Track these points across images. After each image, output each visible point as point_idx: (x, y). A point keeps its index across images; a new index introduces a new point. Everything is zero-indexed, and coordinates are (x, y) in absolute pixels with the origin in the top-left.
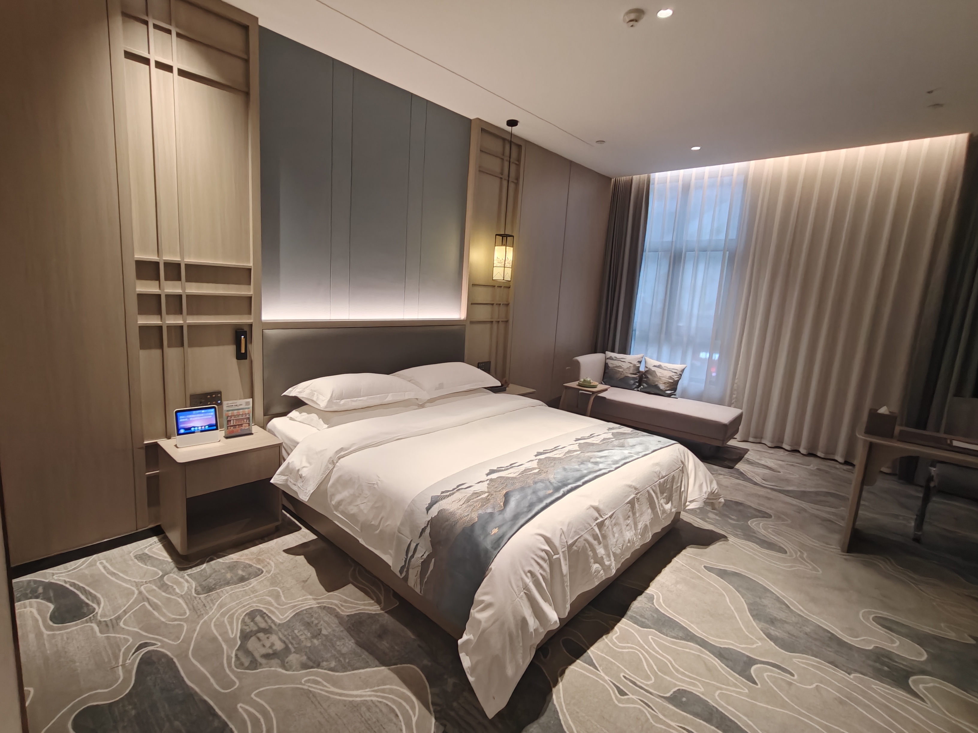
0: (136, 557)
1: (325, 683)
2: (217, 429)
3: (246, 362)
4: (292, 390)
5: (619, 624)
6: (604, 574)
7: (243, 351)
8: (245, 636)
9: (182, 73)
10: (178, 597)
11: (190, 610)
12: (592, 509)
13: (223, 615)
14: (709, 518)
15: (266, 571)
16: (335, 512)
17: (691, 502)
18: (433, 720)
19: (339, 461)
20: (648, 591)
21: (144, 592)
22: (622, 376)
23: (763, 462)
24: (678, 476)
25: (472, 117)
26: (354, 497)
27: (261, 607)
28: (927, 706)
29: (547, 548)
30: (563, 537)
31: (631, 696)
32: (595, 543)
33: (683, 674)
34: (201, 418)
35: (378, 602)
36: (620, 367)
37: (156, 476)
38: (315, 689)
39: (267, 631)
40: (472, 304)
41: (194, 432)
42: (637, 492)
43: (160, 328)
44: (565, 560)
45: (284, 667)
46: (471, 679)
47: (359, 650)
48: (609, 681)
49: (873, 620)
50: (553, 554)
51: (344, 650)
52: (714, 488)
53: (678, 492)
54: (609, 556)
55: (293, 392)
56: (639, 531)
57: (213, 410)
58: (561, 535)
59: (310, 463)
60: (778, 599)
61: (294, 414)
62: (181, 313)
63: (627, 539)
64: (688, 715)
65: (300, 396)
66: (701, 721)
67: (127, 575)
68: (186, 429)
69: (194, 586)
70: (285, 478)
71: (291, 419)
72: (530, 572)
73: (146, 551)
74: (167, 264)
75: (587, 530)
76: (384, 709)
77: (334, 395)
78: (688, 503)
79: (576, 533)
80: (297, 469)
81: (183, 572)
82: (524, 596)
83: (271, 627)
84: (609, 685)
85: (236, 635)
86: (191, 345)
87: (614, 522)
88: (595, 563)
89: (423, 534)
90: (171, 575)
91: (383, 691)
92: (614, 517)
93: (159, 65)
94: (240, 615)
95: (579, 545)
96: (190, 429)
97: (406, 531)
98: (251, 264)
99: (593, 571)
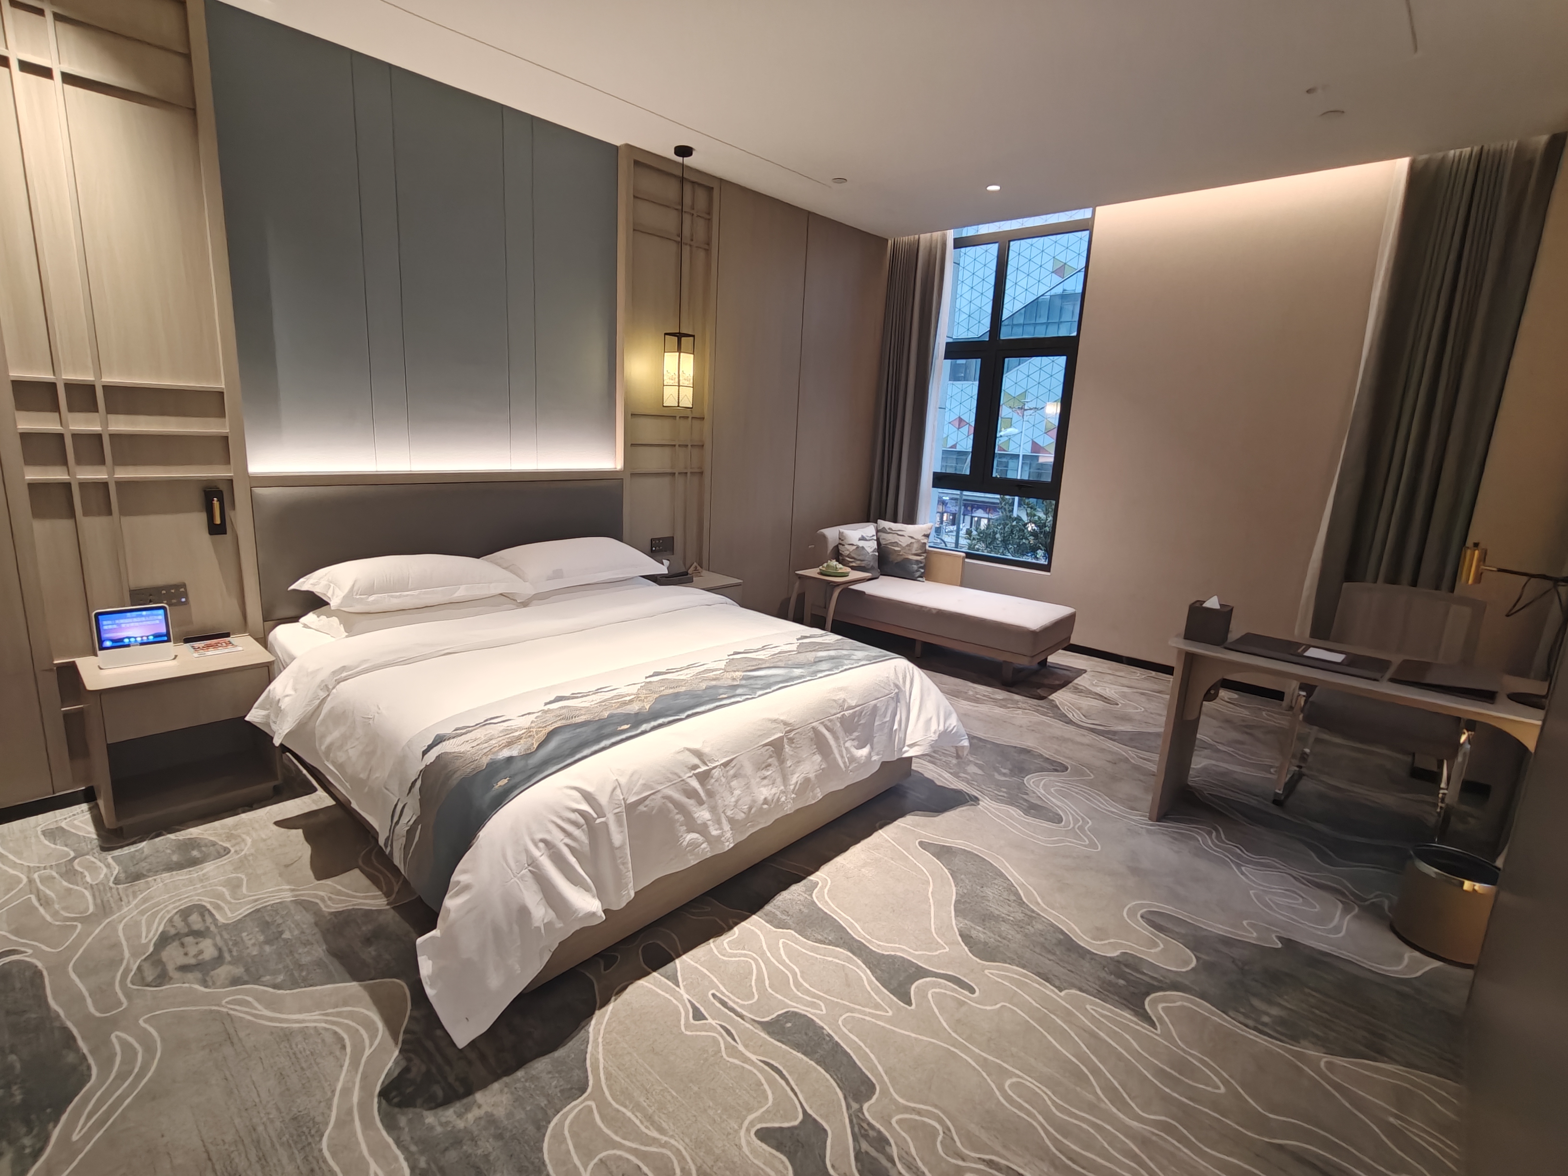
0: (44, 833)
1: (256, 1004)
2: (169, 641)
3: (228, 537)
4: (304, 582)
5: (744, 924)
6: (708, 849)
7: (218, 521)
8: (164, 940)
9: (69, 79)
10: (86, 888)
11: (96, 905)
12: (687, 752)
13: (142, 913)
14: (965, 772)
15: (236, 851)
16: (326, 763)
17: (911, 746)
18: (396, 1053)
19: (338, 686)
20: (812, 878)
21: (38, 881)
22: (899, 559)
23: (1098, 690)
24: (884, 707)
25: (618, 143)
26: (345, 738)
27: (206, 902)
28: (1155, 1034)
29: (585, 807)
30: (618, 791)
31: (710, 1020)
32: (690, 803)
33: (807, 992)
34: (141, 623)
35: (387, 895)
36: (896, 544)
37: (80, 712)
38: (239, 1012)
39: (198, 934)
40: (632, 446)
41: (128, 646)
42: (789, 728)
43: (67, 486)
44: (620, 825)
45: (205, 984)
46: (430, 991)
47: (327, 959)
48: (687, 1001)
49: (1142, 917)
50: (595, 816)
51: (305, 960)
52: (950, 724)
53: (886, 731)
54: (719, 822)
55: (305, 584)
56: (792, 787)
57: (161, 612)
58: (614, 789)
59: (295, 690)
60: (1011, 889)
61: (310, 618)
62: (103, 462)
63: (763, 797)
64: (784, 1046)
65: (318, 590)
66: (800, 1055)
67: (20, 859)
68: (113, 641)
69: (115, 873)
70: (264, 713)
71: (305, 626)
72: (543, 841)
73: (63, 824)
74: (70, 386)
75: (670, 784)
76: (329, 1038)
77: (356, 588)
78: (906, 748)
79: (646, 786)
80: (277, 698)
81: (106, 853)
82: (529, 874)
83: (208, 928)
84: (685, 1006)
85: (150, 941)
86: (125, 511)
87: (732, 772)
88: (689, 831)
89: (412, 790)
90: (87, 857)
91: (339, 1014)
92: (733, 765)
93: (26, 67)
94: (168, 912)
95: (653, 805)
96: (121, 640)
97: (394, 786)
98: (221, 385)
99: (685, 843)
